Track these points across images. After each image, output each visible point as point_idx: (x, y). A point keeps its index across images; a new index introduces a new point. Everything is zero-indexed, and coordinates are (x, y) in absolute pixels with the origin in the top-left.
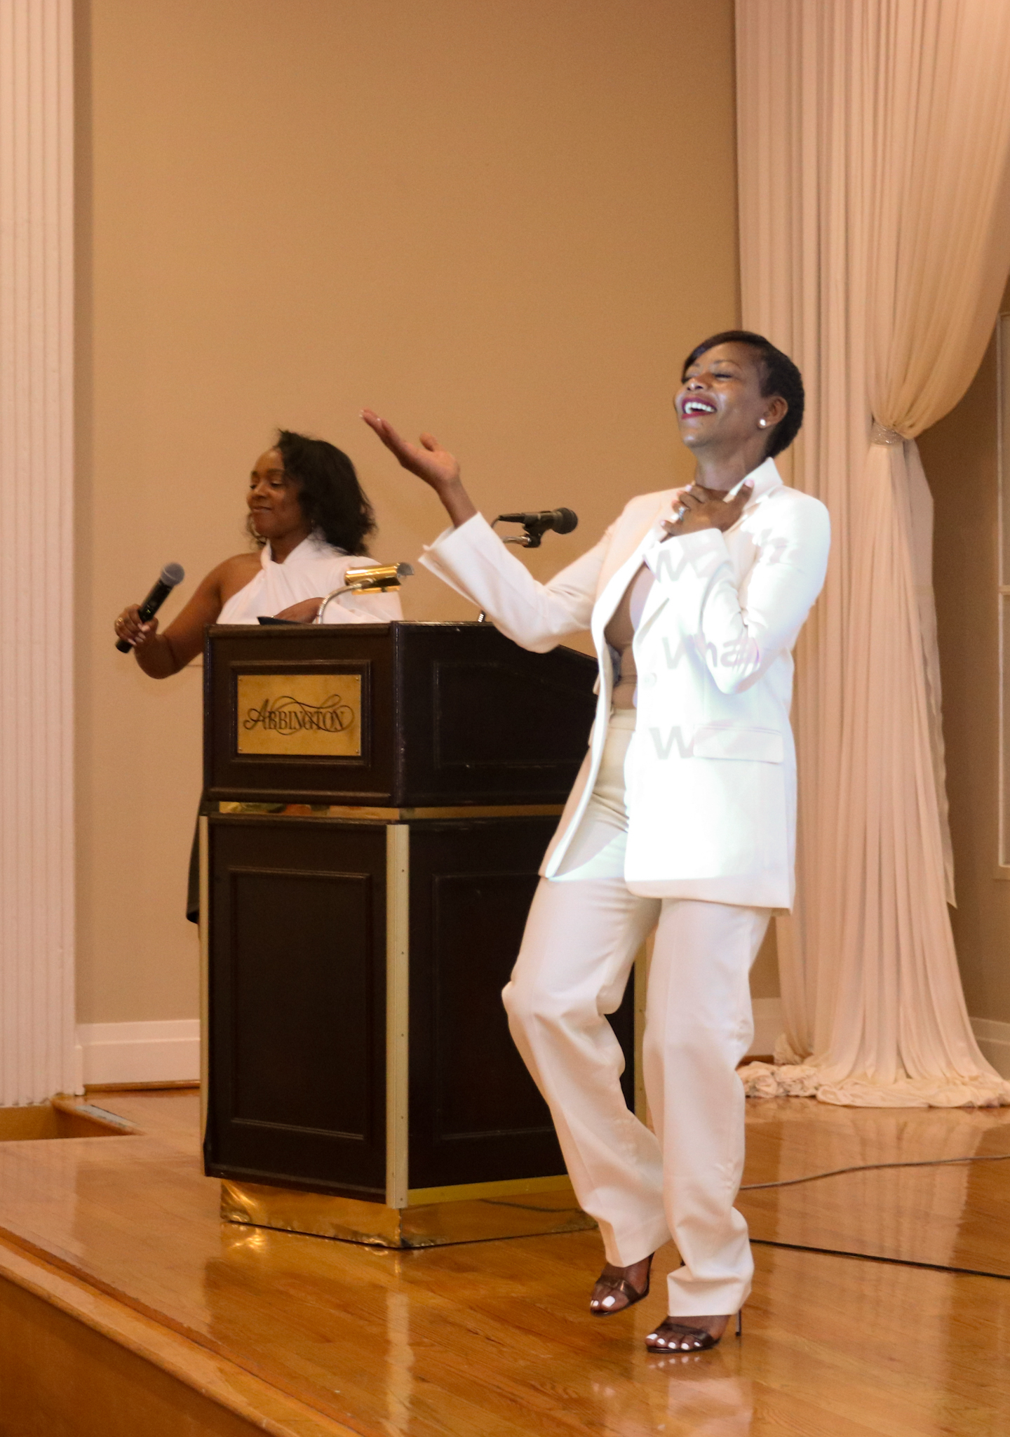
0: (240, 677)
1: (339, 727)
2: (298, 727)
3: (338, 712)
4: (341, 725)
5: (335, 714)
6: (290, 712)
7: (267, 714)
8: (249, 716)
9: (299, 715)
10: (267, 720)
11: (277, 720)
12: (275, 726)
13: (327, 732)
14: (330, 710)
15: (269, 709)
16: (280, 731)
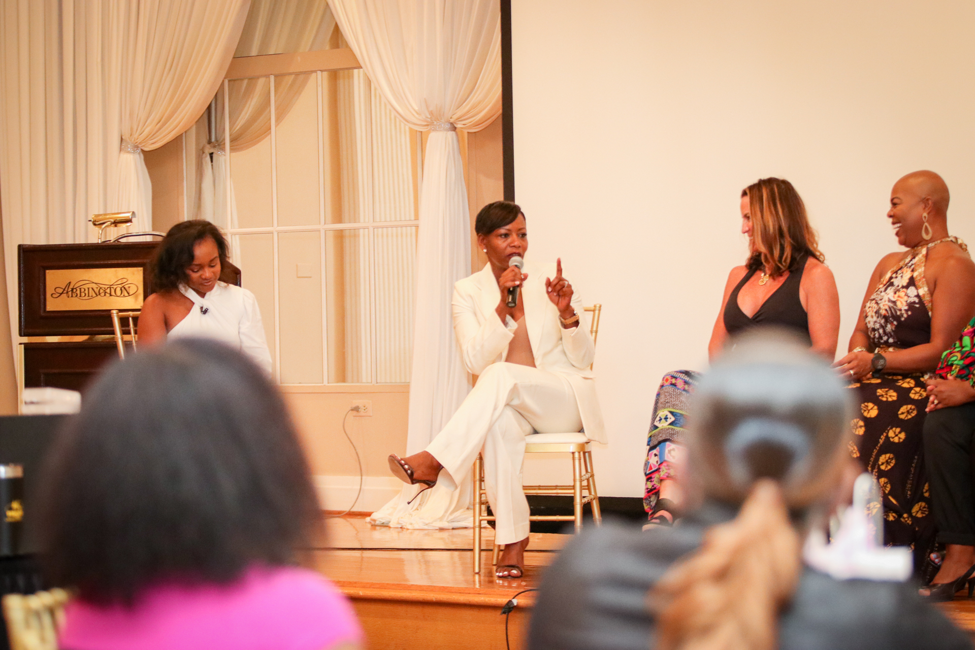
0: (47, 271)
1: (126, 294)
2: (94, 295)
3: (126, 287)
4: (128, 293)
5: (123, 289)
6: (88, 288)
7: (70, 290)
8: (55, 291)
9: (95, 289)
10: (70, 293)
11: (78, 292)
12: (77, 296)
13: (118, 298)
14: (120, 286)
15: (71, 287)
16: (81, 298)
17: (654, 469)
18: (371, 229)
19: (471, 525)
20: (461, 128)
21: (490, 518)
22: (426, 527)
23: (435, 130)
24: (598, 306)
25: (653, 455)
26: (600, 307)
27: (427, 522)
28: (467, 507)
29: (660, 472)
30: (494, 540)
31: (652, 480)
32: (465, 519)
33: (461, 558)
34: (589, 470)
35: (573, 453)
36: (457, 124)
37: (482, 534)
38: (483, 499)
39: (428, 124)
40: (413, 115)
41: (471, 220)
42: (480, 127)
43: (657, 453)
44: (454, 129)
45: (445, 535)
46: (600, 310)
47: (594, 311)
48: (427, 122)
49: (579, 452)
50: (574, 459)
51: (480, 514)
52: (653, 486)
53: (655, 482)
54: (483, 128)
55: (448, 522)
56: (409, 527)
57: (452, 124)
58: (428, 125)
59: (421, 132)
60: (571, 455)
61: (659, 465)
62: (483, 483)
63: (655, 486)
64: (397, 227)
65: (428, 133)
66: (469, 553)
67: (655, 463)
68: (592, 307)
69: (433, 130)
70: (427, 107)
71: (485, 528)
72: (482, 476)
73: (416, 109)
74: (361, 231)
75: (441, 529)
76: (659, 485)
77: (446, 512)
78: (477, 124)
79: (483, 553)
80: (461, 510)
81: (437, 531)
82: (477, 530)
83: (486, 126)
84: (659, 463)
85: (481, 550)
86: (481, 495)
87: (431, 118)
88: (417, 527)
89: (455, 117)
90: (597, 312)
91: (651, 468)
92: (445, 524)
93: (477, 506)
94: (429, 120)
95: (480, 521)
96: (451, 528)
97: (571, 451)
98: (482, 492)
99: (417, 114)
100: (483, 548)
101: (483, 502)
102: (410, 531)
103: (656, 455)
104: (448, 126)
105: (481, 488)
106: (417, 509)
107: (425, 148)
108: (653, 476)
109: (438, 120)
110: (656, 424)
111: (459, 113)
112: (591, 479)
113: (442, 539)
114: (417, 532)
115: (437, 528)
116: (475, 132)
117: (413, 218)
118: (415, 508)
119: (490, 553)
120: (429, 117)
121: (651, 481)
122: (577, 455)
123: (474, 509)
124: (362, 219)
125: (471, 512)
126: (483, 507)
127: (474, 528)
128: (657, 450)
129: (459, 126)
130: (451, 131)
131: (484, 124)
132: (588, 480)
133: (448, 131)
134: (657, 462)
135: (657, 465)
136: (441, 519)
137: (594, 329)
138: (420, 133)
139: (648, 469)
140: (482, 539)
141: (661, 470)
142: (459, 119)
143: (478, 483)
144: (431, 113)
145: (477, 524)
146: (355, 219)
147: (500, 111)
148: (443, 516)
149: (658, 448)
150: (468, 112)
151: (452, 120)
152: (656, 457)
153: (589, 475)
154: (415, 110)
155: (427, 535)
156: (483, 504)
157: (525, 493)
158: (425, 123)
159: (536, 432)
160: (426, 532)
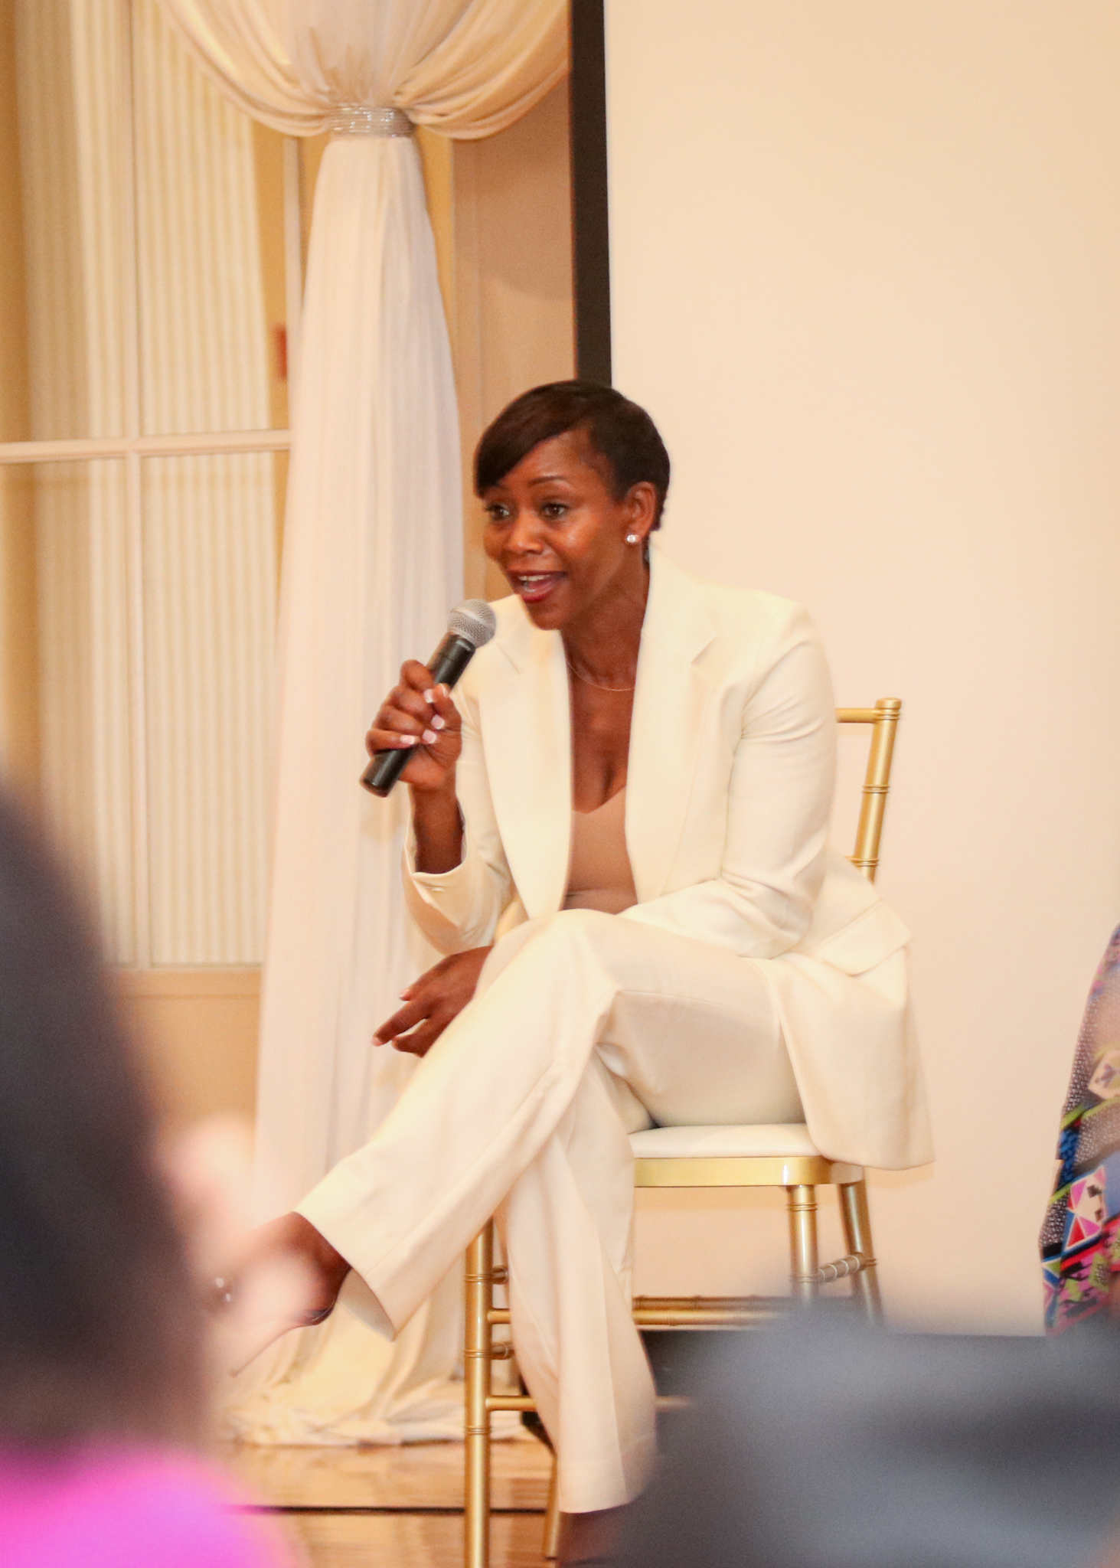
17: (1088, 1238)
18: (134, 460)
19: (457, 1430)
20: (432, 126)
21: (524, 1402)
22: (315, 1439)
23: (344, 133)
24: (890, 704)
25: (1085, 1193)
26: (897, 707)
27: (319, 1421)
28: (448, 1373)
29: (1107, 1246)
30: (553, 1483)
31: (1083, 1272)
32: (443, 1413)
33: (428, 1537)
34: (859, 1248)
35: (791, 1189)
36: (417, 112)
37: (495, 1461)
38: (500, 1334)
39: (322, 112)
40: (274, 84)
41: (464, 448)
42: (491, 124)
43: (1100, 1186)
44: (410, 129)
45: (378, 1464)
46: (895, 719)
47: (875, 721)
48: (320, 105)
49: (811, 1187)
50: (793, 1208)
51: (488, 1390)
52: (1086, 1293)
53: (1091, 1282)
54: (505, 124)
55: (390, 1421)
56: (262, 1438)
57: (400, 112)
58: (319, 117)
59: (299, 140)
60: (784, 1195)
61: (1108, 1223)
62: (498, 1289)
63: (1093, 1293)
64: (212, 451)
65: (324, 140)
66: (455, 1523)
67: (1092, 1218)
68: (868, 707)
69: (339, 133)
70: (319, 57)
71: (509, 1441)
72: (497, 1262)
73: (285, 61)
74: (96, 467)
75: (367, 1447)
76: (1105, 1289)
77: (383, 1385)
78: (483, 114)
79: (502, 1526)
80: (431, 1385)
81: (353, 1453)
82: (478, 1442)
83: (516, 117)
84: (1105, 1217)
85: (491, 1512)
86: (489, 1326)
87: (330, 93)
88: (285, 1437)
89: (411, 90)
90: (886, 725)
91: (1078, 1235)
92: (376, 1429)
93: (478, 1364)
94: (325, 99)
95: (488, 1412)
96: (398, 1441)
97: (786, 1182)
98: (493, 1315)
99: (289, 79)
100: (499, 1502)
101: (498, 1349)
102: (262, 1452)
103: (1094, 1191)
104: (387, 119)
105: (489, 1305)
106: (286, 1380)
107: (313, 188)
108: (1085, 1261)
109: (356, 100)
110: (1095, 1087)
111: (425, 77)
112: (864, 1275)
113: (366, 1476)
114: (285, 1456)
115: (352, 1442)
116: (476, 141)
117: (263, 421)
118: (281, 1373)
119: (537, 1521)
120: (326, 88)
121: (1079, 1279)
122: (802, 1196)
123: (468, 1378)
124: (96, 428)
125: (460, 1388)
126: (500, 1368)
127: (467, 1442)
128: (1099, 1176)
129: (423, 118)
130: (399, 135)
131: (501, 115)
132: (855, 1275)
133: (390, 135)
134: (1099, 1213)
135: (1100, 1224)
136: (365, 1412)
137: (878, 781)
138: (294, 144)
139: (1069, 1238)
140: (495, 1474)
141: (1113, 1240)
142: (425, 97)
143: (479, 1287)
144: (332, 76)
145: (478, 1422)
146: (77, 431)
147: (564, 66)
148: (373, 1403)
149: (1101, 1168)
150: (454, 72)
151: (401, 101)
152: (1097, 1197)
153: (857, 1261)
154: (278, 68)
155: (320, 1464)
156: (500, 1355)
157: (640, 1322)
158: (313, 111)
159: (655, 1124)
160: (316, 1455)
